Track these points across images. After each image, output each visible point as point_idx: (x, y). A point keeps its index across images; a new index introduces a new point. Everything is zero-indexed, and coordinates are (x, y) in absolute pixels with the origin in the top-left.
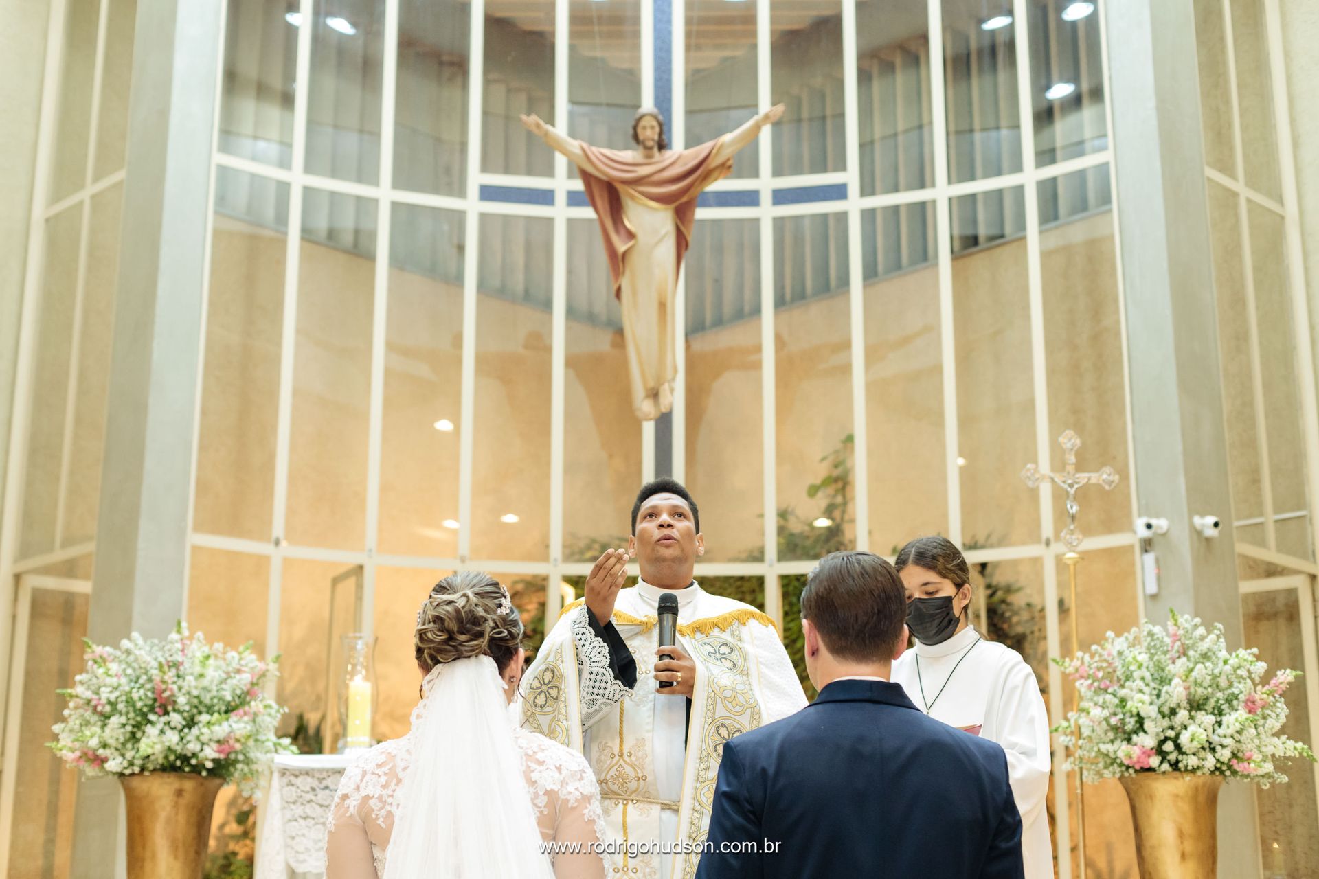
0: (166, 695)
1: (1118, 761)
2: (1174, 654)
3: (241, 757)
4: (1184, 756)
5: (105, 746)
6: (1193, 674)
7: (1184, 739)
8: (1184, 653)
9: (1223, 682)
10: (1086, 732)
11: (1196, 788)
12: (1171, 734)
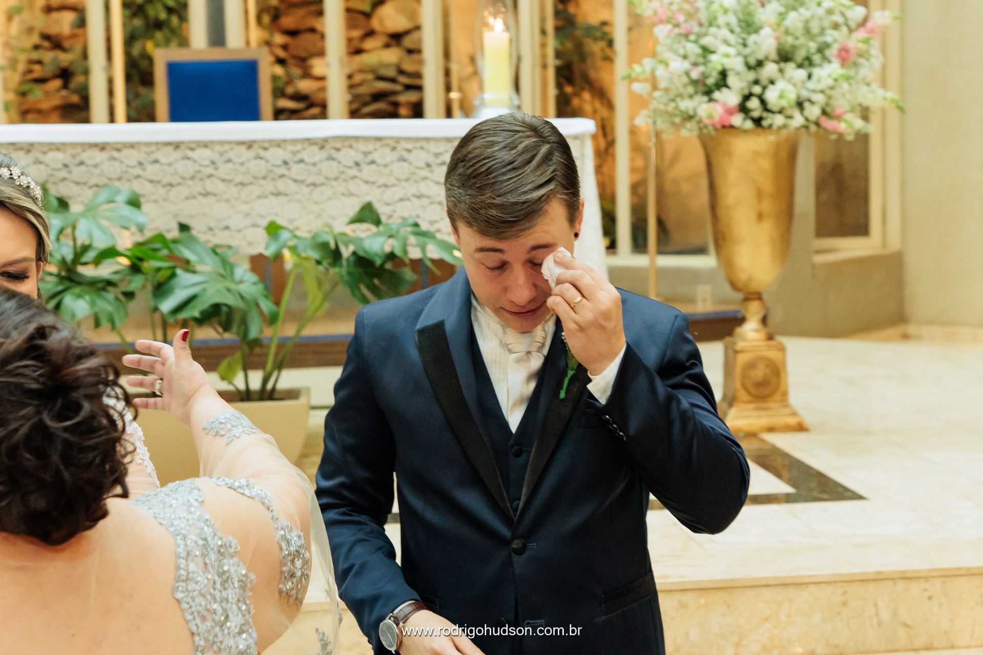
1: (697, 118)
4: (770, 115)
6: (786, 22)
7: (771, 95)
9: (815, 30)
10: (663, 84)
11: (778, 145)
12: (757, 89)
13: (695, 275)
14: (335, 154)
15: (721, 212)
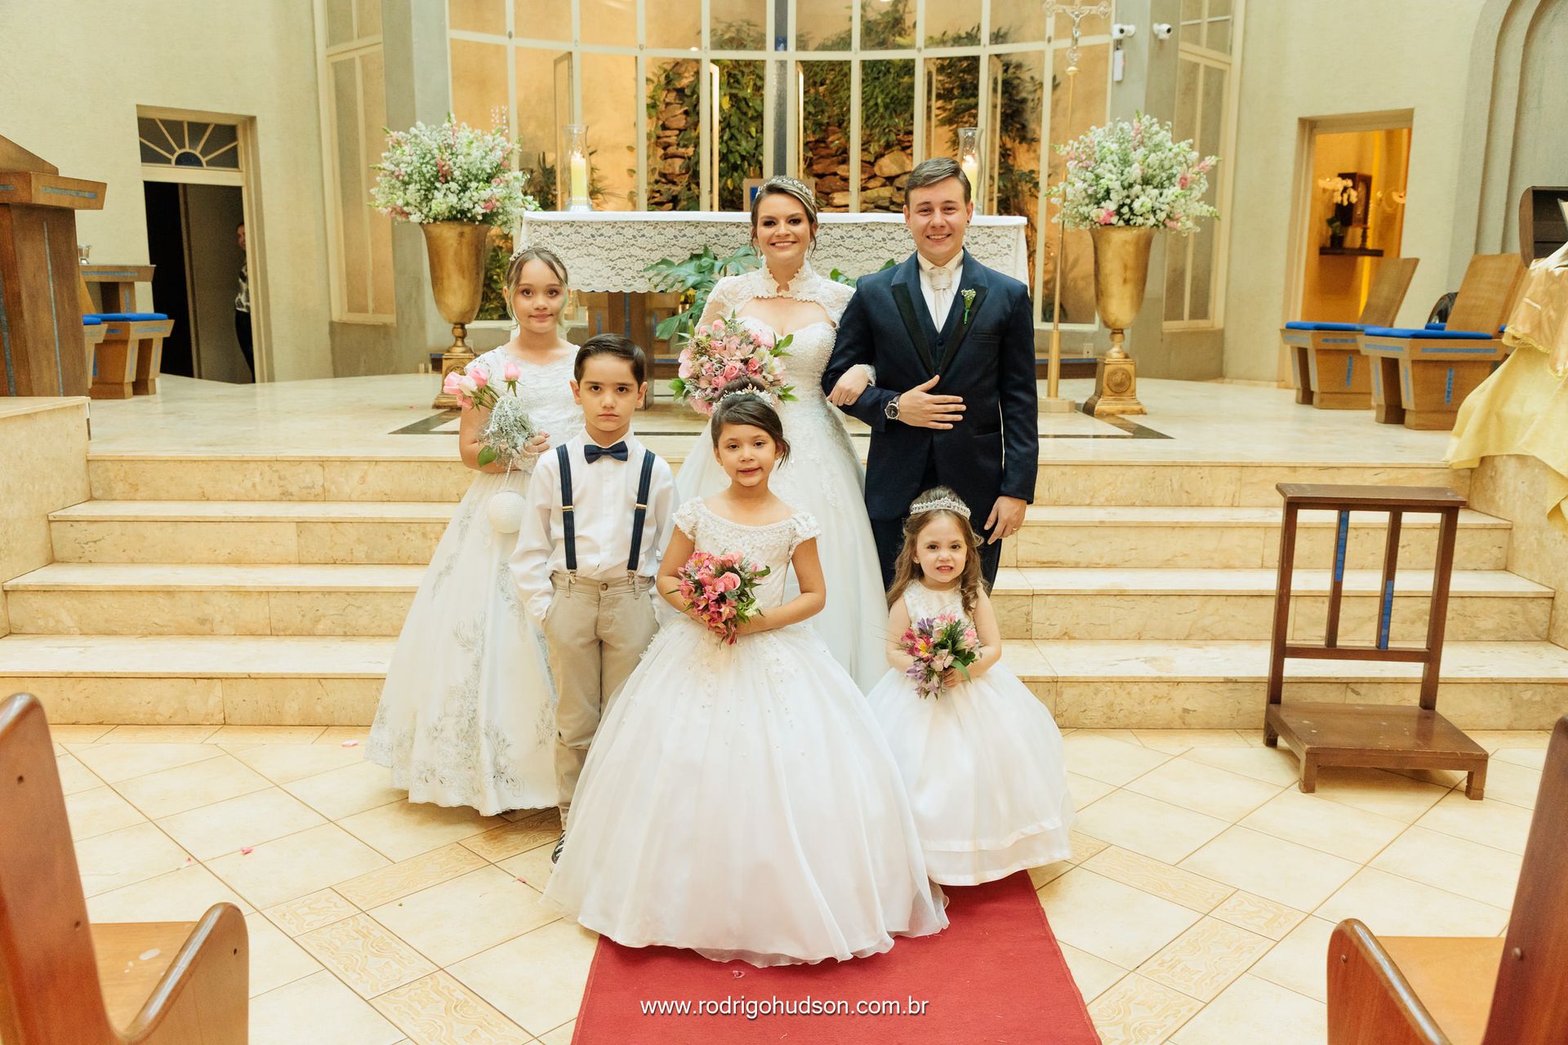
0: (445, 168)
1: (1090, 219)
2: (1136, 143)
3: (501, 211)
4: (1135, 217)
5: (407, 204)
6: (1148, 160)
7: (1136, 205)
8: (1142, 143)
9: (1167, 166)
10: (1070, 197)
11: (1139, 237)
12: (1128, 201)
13: (1083, 336)
14: (871, 233)
15: (1101, 278)
